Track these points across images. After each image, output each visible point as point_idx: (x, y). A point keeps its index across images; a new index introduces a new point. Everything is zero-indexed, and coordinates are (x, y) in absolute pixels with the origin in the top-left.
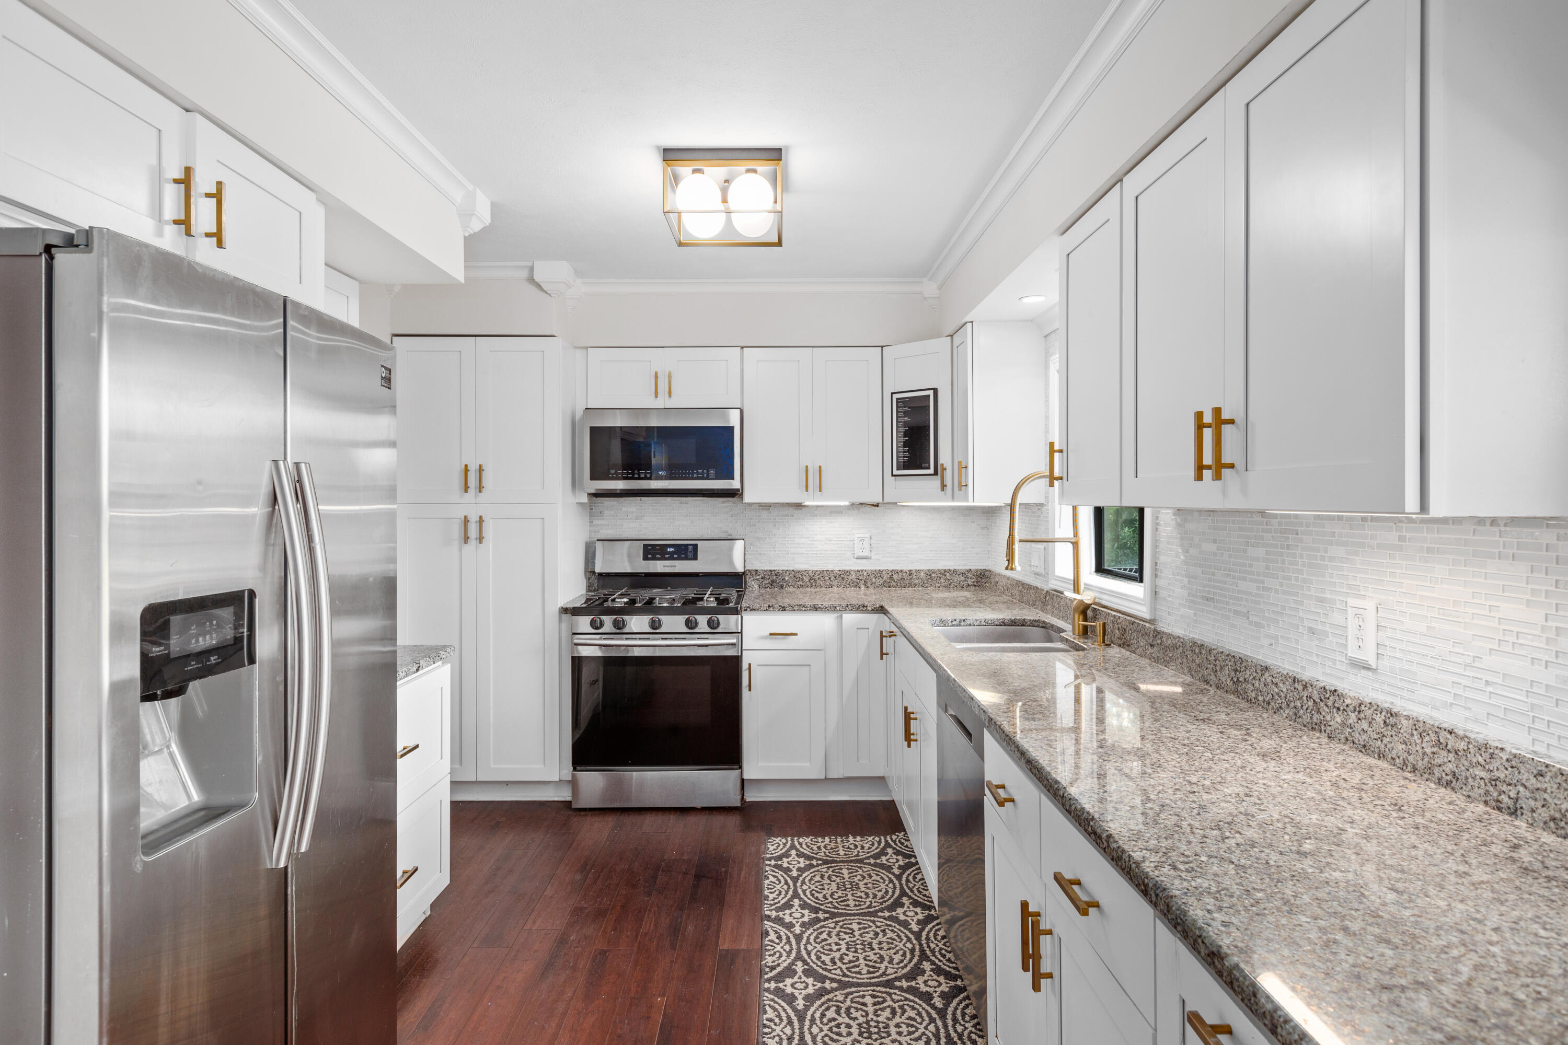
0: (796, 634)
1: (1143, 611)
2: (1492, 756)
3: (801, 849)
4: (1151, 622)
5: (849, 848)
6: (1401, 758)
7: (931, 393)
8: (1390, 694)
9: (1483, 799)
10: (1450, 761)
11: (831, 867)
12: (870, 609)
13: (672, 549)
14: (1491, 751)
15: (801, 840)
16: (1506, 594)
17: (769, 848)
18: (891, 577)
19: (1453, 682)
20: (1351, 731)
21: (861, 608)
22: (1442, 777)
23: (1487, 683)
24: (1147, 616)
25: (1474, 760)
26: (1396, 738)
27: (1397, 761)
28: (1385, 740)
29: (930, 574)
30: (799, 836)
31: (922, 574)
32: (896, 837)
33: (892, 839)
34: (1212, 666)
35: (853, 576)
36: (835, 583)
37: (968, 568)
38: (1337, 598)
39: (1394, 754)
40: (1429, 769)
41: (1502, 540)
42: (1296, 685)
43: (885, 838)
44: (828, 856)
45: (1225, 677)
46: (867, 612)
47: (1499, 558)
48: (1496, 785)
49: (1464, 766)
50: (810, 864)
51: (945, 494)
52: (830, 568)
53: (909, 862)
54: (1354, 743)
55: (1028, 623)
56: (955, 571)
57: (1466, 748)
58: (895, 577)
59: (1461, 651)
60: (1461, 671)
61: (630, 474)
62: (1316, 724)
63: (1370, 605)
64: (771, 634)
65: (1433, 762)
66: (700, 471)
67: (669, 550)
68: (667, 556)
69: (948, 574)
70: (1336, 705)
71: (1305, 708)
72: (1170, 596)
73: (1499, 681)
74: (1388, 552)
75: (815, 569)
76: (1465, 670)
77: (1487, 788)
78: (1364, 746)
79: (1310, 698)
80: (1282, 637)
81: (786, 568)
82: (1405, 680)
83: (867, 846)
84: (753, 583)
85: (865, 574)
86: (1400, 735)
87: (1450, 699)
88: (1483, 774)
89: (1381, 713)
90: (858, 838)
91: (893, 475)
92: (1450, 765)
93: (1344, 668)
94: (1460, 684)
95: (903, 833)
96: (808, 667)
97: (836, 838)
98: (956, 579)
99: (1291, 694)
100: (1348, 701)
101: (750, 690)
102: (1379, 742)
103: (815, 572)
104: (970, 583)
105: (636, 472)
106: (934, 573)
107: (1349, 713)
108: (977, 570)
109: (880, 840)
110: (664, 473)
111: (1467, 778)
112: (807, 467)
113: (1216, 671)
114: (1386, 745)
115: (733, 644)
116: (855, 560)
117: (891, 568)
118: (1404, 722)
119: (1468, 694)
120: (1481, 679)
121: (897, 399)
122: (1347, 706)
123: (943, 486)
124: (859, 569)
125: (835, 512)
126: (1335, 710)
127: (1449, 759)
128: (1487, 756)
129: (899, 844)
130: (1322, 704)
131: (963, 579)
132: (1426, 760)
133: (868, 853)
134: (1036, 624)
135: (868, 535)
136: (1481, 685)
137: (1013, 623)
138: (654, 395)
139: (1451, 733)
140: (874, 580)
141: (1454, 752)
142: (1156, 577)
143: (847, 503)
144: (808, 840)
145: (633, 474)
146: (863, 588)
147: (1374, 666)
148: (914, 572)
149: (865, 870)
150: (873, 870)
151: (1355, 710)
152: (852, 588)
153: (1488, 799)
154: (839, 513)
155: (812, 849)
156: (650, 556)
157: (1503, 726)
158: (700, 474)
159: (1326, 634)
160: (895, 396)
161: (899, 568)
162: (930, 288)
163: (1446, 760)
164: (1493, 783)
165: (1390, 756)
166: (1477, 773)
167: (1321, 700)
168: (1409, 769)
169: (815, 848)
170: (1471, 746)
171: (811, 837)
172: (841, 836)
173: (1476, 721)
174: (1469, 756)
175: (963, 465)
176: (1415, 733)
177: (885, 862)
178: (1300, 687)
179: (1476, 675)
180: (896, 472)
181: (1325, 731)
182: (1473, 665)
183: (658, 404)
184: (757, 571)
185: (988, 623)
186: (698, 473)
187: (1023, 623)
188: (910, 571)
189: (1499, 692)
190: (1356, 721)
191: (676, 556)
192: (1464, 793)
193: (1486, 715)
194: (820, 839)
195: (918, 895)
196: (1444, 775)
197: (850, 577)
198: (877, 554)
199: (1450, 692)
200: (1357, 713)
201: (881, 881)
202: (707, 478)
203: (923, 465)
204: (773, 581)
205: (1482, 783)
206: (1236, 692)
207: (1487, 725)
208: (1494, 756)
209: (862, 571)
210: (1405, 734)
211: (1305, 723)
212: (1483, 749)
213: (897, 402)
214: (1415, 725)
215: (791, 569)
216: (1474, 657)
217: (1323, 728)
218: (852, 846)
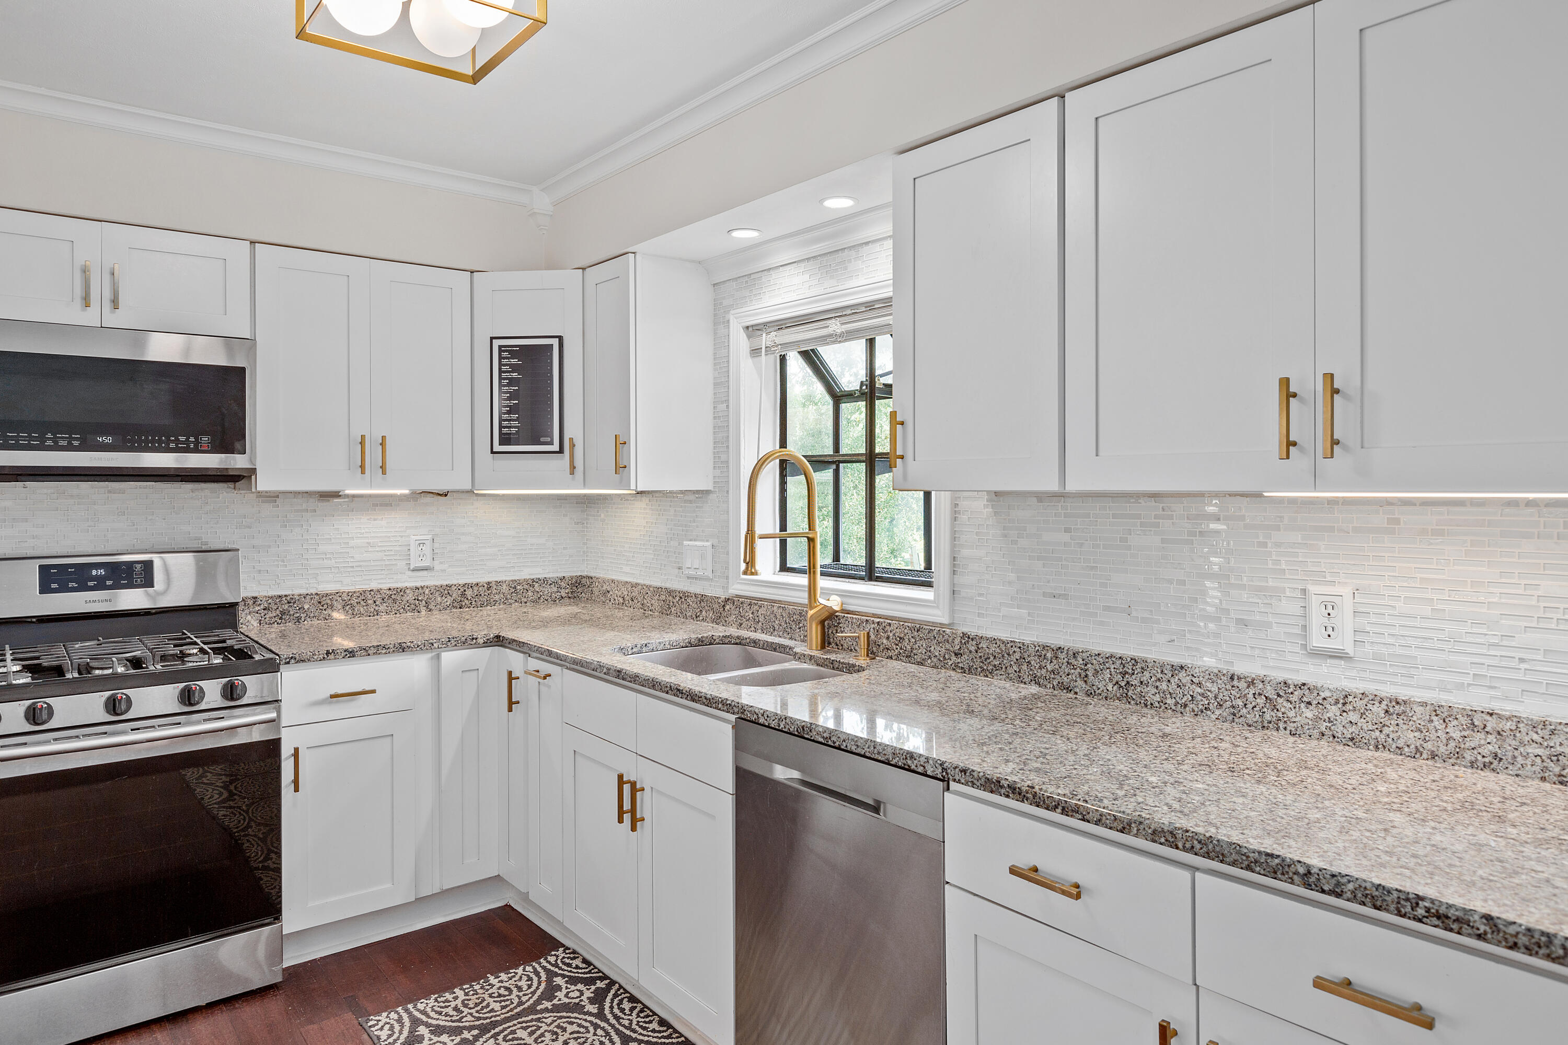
0: (373, 692)
1: (939, 616)
2: (1553, 732)
3: (430, 1021)
4: (949, 626)
5: (500, 996)
6: (1413, 746)
7: (555, 342)
8: (1374, 681)
9: (1539, 776)
10: (1489, 743)
11: (498, 1034)
12: (481, 641)
13: (102, 572)
14: (1553, 727)
15: (421, 1006)
16: (1547, 572)
17: (379, 1038)
18: (463, 594)
19: (1471, 663)
20: (1329, 725)
21: (470, 642)
22: (1477, 760)
23: (1522, 660)
24: (945, 621)
25: (1527, 738)
26: (1405, 727)
27: (1406, 749)
28: (1386, 730)
29: (514, 586)
30: (414, 999)
31: (504, 587)
32: (555, 958)
33: (549, 962)
34: (1078, 670)
35: (410, 596)
36: (382, 608)
37: (561, 575)
38: (1286, 585)
39: (1401, 743)
40: (1458, 754)
41: (1542, 520)
42: (1235, 683)
43: (540, 964)
44: (479, 1019)
45: (1103, 682)
46: (478, 646)
47: (1538, 538)
48: (1558, 760)
49: (1510, 745)
50: (462, 1040)
51: (573, 479)
52: (374, 585)
53: (596, 988)
54: (1334, 737)
55: (717, 641)
56: (545, 580)
57: (1514, 728)
58: (469, 593)
59: (1485, 631)
60: (1484, 652)
61: (35, 439)
62: (1270, 722)
63: (1346, 591)
64: (332, 696)
65: (1462, 746)
66: (182, 438)
67: (94, 572)
68: (91, 584)
69: (537, 585)
70: (1305, 699)
71: (1250, 706)
72: (981, 595)
73: (1540, 657)
74: (1371, 536)
75: (352, 589)
76: (1489, 649)
77: (1545, 764)
78: (1352, 739)
79: (1260, 694)
80: (1190, 631)
81: (304, 592)
82: (1397, 666)
83: (524, 983)
84: (249, 617)
85: (427, 592)
86: (1411, 723)
87: (1468, 680)
88: (1539, 751)
89: (1380, 702)
90: (503, 976)
91: (492, 452)
92: (1490, 747)
93: (1298, 659)
94: (1483, 664)
95: (561, 949)
96: (390, 738)
97: (472, 986)
98: (547, 590)
99: (1226, 693)
100: (1327, 694)
101: (296, 789)
102: (1377, 733)
103: (351, 594)
104: (564, 595)
105: (49, 435)
106: (519, 584)
107: (1328, 706)
108: (572, 578)
109: (534, 967)
110: (109, 440)
111: (1514, 757)
112: (363, 437)
113: (1086, 676)
114: (1388, 735)
115: (273, 721)
116: (410, 573)
117: (462, 582)
118: (1419, 709)
119: (1491, 673)
120: (1514, 658)
121: (500, 347)
122: (1324, 699)
123: (573, 468)
124: (418, 584)
125: (381, 505)
126: (1303, 705)
127: (1488, 741)
128: (1546, 733)
129: (564, 967)
130: (1280, 700)
131: (555, 589)
132: (1452, 744)
133: (533, 993)
134: (727, 641)
135: (429, 537)
136: (1515, 663)
137: (701, 642)
138: (78, 302)
139: (1491, 715)
140: (439, 599)
141: (1495, 734)
142: (954, 574)
143: (406, 492)
144: (431, 1002)
145: (42, 439)
146: (423, 613)
147: (1352, 655)
148: (493, 584)
149: (549, 1021)
150: (561, 1018)
151: (1337, 702)
152: (409, 614)
153: (1546, 775)
154: (386, 505)
155: (446, 1015)
156: (54, 586)
157: (1545, 701)
158: (182, 442)
159: (1269, 625)
160: (496, 343)
161: (474, 581)
162: (542, 202)
163: (1483, 742)
164: (1555, 758)
165: (1394, 746)
166: (1530, 751)
167: (1279, 695)
168: (1425, 756)
169: (450, 1011)
170: (1521, 725)
171: (433, 997)
172: (477, 979)
173: (1507, 698)
174: (1518, 735)
175: (621, 440)
176: (1435, 718)
177: (567, 1001)
178: (1243, 685)
179: (1504, 653)
180: (497, 448)
181: (1285, 729)
182: (1501, 644)
183: (90, 318)
184: (255, 598)
185: (673, 646)
186: (177, 441)
187: (711, 642)
188: (489, 583)
189: (1538, 668)
190: (1338, 714)
191: (109, 583)
192: (1511, 772)
193: (1520, 692)
194: (448, 996)
195: (645, 1032)
196: (1479, 758)
197: (405, 598)
198: (441, 563)
199: (1469, 674)
200: (1340, 706)
201: (582, 1030)
202: (196, 450)
203: (542, 439)
204: (283, 613)
205: (1538, 760)
206: (1127, 699)
207: (1523, 702)
208: (1555, 732)
209: (422, 588)
210: (1419, 722)
211: (1250, 722)
212: (1541, 726)
213: (500, 351)
214: (1435, 711)
215: (314, 591)
216: (1502, 636)
217: (1281, 725)
218: (502, 991)
